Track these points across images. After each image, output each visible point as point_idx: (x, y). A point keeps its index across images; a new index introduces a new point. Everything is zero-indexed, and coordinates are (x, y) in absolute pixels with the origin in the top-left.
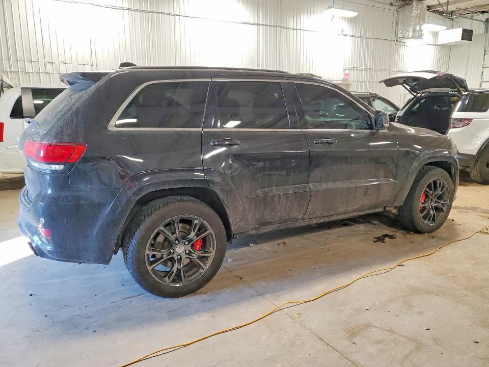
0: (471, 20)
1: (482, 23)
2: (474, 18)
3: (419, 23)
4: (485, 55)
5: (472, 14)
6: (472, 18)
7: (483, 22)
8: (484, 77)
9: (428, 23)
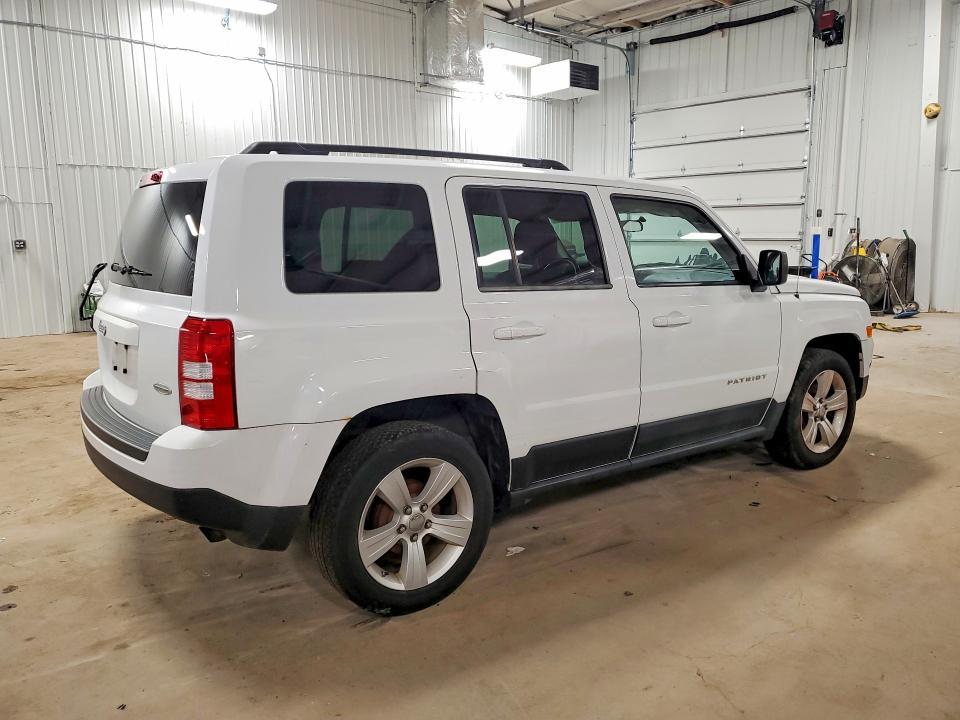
0: (602, 47)
1: (618, 50)
2: (609, 42)
3: (469, 46)
4: (632, 123)
5: (603, 35)
6: (604, 42)
7: (621, 50)
8: (634, 170)
9: (493, 46)
